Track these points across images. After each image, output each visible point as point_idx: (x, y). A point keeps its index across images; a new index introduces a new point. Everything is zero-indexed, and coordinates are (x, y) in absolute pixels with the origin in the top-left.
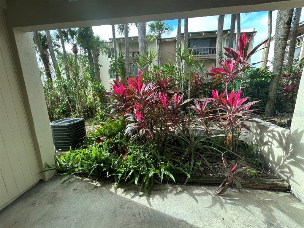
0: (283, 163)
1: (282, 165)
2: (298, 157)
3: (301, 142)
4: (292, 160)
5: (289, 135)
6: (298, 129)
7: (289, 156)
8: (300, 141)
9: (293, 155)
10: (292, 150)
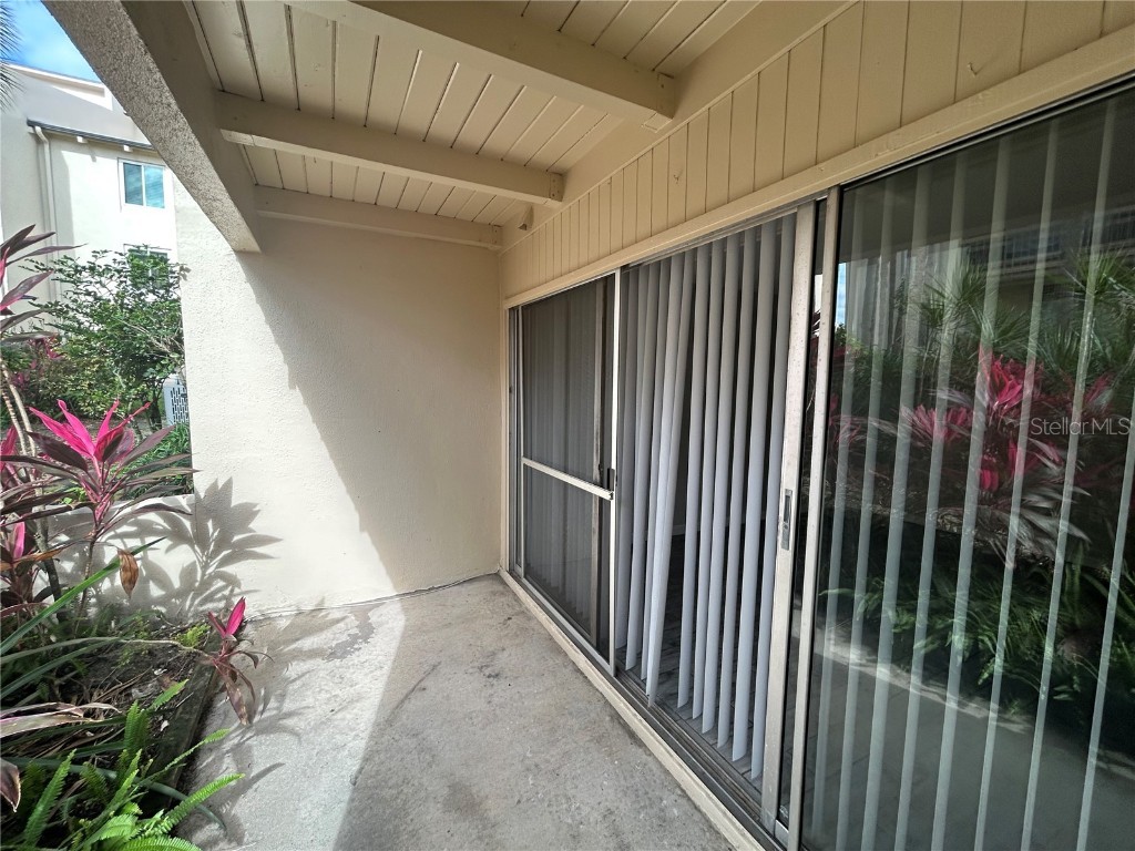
0: (203, 575)
1: (201, 584)
2: (236, 538)
3: (233, 505)
4: (225, 553)
5: (197, 504)
6: (216, 481)
7: (213, 551)
8: (230, 502)
9: (223, 542)
10: (216, 534)
